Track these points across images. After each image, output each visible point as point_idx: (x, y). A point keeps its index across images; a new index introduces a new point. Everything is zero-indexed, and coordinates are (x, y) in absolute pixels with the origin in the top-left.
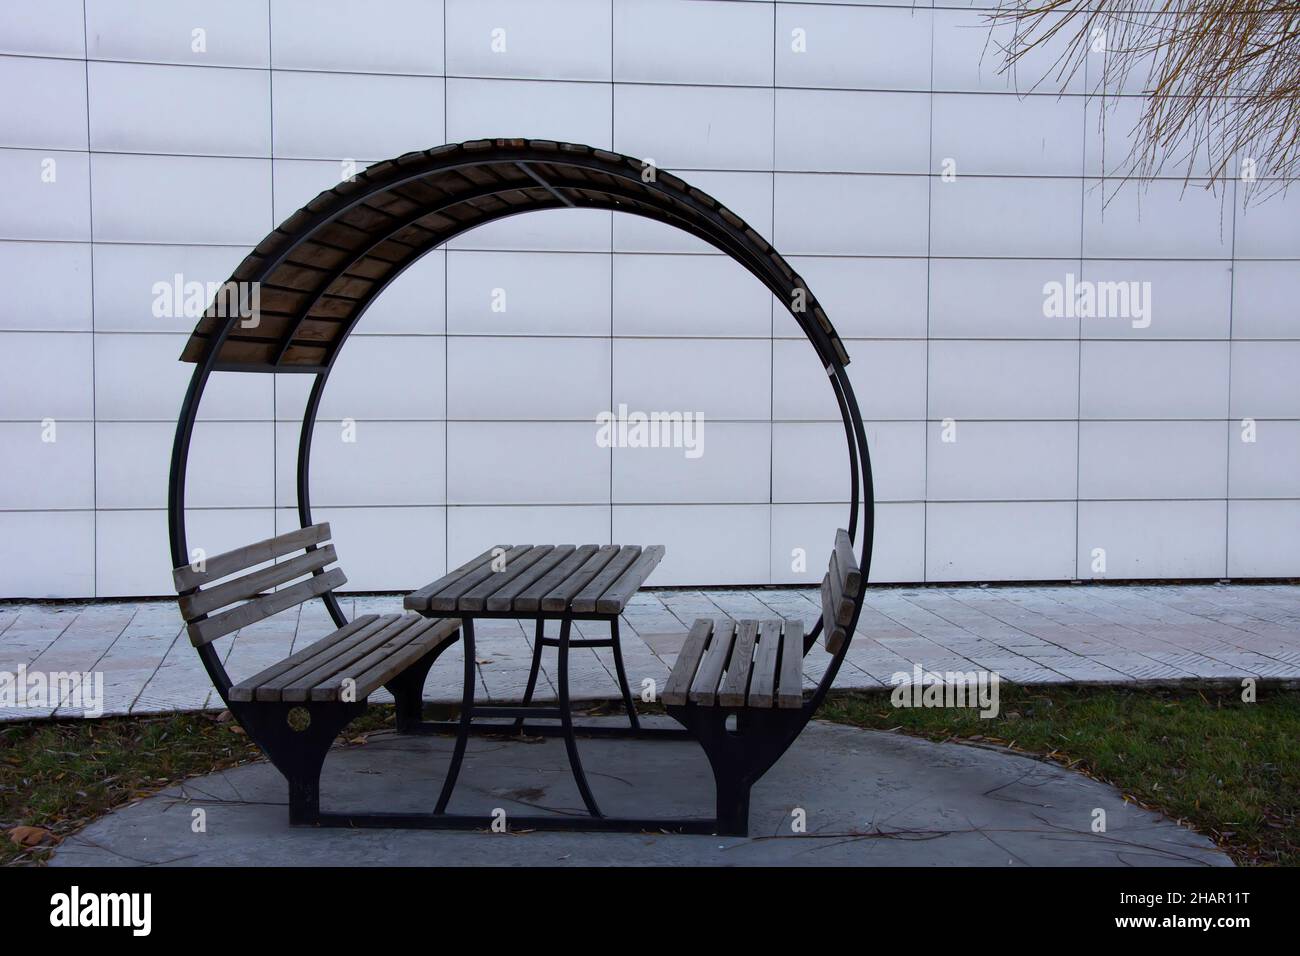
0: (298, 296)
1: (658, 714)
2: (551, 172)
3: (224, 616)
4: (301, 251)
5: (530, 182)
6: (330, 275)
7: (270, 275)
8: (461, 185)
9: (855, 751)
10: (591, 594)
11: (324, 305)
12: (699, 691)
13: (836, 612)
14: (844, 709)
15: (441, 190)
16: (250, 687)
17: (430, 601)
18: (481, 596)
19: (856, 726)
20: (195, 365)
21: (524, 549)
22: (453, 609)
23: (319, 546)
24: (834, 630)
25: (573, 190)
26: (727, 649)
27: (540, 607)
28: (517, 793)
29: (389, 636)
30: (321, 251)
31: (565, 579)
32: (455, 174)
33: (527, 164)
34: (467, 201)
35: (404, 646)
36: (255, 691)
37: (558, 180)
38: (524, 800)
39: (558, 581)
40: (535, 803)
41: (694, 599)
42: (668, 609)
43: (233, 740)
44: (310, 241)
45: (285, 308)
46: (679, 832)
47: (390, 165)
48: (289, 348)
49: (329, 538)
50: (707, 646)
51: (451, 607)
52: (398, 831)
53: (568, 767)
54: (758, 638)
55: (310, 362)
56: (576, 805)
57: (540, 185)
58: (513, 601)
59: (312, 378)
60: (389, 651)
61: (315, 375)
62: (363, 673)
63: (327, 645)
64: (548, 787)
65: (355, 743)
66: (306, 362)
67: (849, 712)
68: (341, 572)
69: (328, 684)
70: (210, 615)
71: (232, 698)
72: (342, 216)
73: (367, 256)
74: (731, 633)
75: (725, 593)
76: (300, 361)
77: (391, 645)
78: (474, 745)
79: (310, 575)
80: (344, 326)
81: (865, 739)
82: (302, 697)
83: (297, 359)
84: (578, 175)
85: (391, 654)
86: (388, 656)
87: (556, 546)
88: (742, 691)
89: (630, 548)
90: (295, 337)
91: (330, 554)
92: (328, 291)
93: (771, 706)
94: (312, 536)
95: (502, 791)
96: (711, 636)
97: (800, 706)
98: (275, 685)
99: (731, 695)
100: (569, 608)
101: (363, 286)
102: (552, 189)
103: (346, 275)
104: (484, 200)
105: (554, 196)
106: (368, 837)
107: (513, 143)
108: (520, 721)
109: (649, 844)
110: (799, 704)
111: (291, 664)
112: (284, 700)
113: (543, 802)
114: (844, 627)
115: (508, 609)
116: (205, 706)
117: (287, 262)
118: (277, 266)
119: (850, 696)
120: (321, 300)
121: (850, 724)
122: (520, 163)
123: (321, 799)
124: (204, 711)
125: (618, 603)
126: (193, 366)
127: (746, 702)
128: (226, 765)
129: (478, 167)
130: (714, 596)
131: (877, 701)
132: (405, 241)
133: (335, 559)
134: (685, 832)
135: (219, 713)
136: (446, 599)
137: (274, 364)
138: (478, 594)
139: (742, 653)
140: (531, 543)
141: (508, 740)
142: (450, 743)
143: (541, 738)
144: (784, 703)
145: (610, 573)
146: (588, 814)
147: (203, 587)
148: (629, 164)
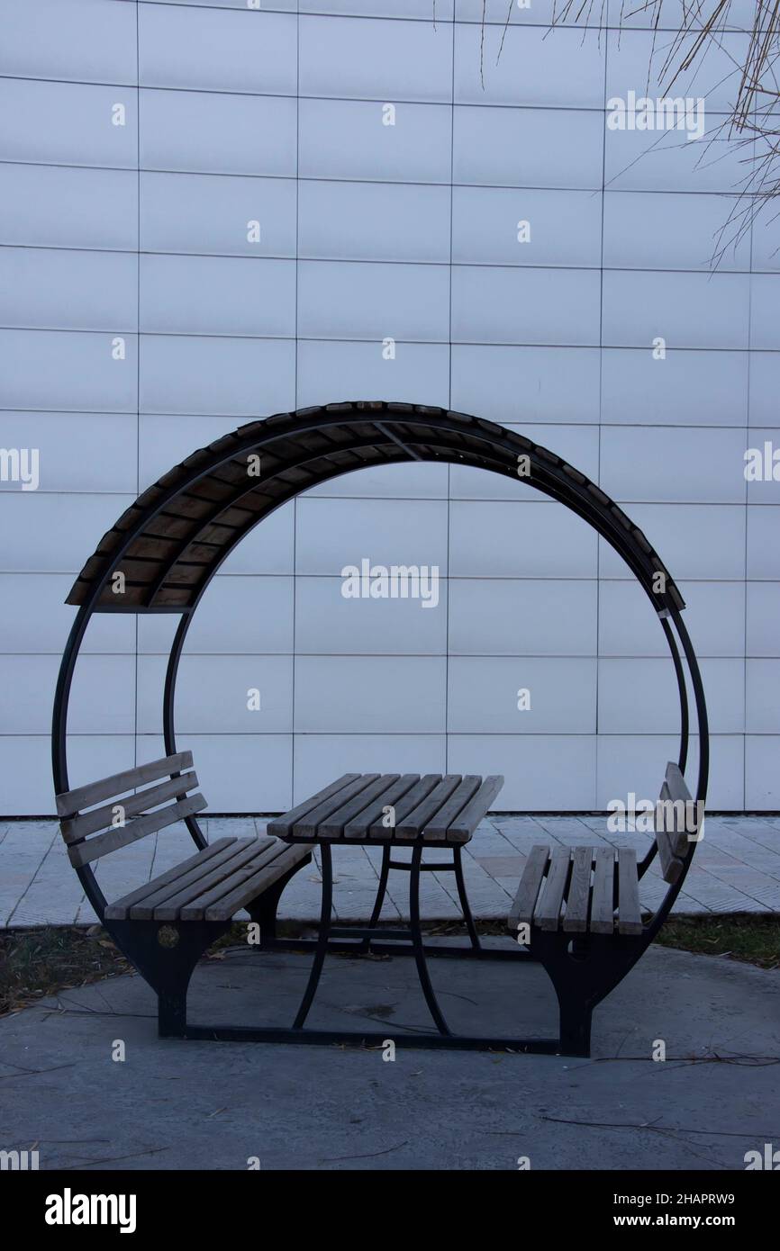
0: (170, 543)
1: (495, 935)
2: (403, 430)
3: (100, 839)
4: (175, 503)
5: (383, 439)
6: (199, 523)
7: (147, 526)
8: (321, 442)
9: (686, 975)
10: (440, 823)
11: (192, 551)
12: (543, 916)
13: (673, 843)
14: (674, 934)
15: (302, 447)
16: (124, 906)
17: (291, 828)
18: (339, 824)
19: (687, 950)
20: (79, 606)
21: (372, 778)
22: (313, 835)
23: (182, 773)
24: (672, 860)
25: (422, 447)
26: (565, 875)
27: (394, 835)
28: (368, 1010)
29: (249, 857)
30: (192, 503)
31: (414, 808)
32: (316, 433)
33: (383, 424)
34: (325, 456)
35: (263, 867)
36: (128, 910)
37: (409, 437)
38: (375, 1016)
39: (408, 809)
40: (386, 1019)
41: (526, 824)
42: (500, 833)
43: (102, 954)
44: (184, 494)
45: (158, 555)
46: (523, 1052)
47: (259, 425)
48: (160, 590)
49: (191, 765)
50: (546, 873)
51: (310, 834)
52: (259, 1045)
53: (418, 985)
54: (593, 865)
55: (177, 603)
56: (427, 1023)
57: (393, 442)
58: (368, 829)
59: (178, 617)
60: (249, 872)
61: (182, 615)
62: (227, 893)
63: (191, 866)
64: (397, 1003)
65: (213, 959)
66: (174, 603)
67: (679, 937)
68: (202, 797)
69: (196, 905)
70: (87, 838)
71: (108, 916)
72: (212, 472)
73: (233, 507)
74: (568, 859)
75: (553, 818)
76: (169, 602)
77: (250, 867)
78: (330, 962)
79: (174, 801)
80: (209, 569)
81: (696, 963)
82: (172, 916)
83: (167, 599)
84: (429, 433)
85: (252, 876)
86: (248, 878)
87: (402, 775)
88: (584, 918)
89: (471, 778)
90: (166, 580)
91: (192, 780)
92: (196, 539)
93: (612, 933)
94: (176, 763)
95: (354, 1007)
96: (548, 863)
97: (640, 933)
98: (146, 905)
99: (574, 920)
100: (421, 837)
101: (227, 533)
102: (403, 446)
103: (213, 524)
104: (340, 455)
105: (404, 451)
106: (231, 1050)
107: (372, 406)
108: (367, 941)
109: (495, 1063)
110: (639, 930)
111: (160, 884)
112: (155, 918)
113: (391, 1019)
114: (681, 858)
115: (364, 836)
116: (75, 920)
117: (163, 513)
118: (154, 517)
119: (679, 922)
120: (190, 546)
121: (680, 949)
122: (378, 423)
123: (188, 1012)
124: (74, 925)
125: (467, 832)
126: (77, 608)
127: (588, 928)
128: (97, 978)
129: (339, 427)
130: (543, 821)
131: (705, 927)
132: (266, 492)
133: (197, 785)
134: (530, 1052)
135: (88, 928)
136: (306, 826)
137: (147, 605)
138: (335, 821)
139: (581, 880)
140: (378, 772)
141: (357, 958)
142: (308, 960)
143: (387, 956)
144: (624, 929)
145: (456, 801)
146: (437, 1031)
147: (81, 812)
148: (479, 425)
